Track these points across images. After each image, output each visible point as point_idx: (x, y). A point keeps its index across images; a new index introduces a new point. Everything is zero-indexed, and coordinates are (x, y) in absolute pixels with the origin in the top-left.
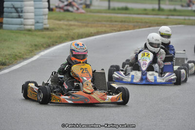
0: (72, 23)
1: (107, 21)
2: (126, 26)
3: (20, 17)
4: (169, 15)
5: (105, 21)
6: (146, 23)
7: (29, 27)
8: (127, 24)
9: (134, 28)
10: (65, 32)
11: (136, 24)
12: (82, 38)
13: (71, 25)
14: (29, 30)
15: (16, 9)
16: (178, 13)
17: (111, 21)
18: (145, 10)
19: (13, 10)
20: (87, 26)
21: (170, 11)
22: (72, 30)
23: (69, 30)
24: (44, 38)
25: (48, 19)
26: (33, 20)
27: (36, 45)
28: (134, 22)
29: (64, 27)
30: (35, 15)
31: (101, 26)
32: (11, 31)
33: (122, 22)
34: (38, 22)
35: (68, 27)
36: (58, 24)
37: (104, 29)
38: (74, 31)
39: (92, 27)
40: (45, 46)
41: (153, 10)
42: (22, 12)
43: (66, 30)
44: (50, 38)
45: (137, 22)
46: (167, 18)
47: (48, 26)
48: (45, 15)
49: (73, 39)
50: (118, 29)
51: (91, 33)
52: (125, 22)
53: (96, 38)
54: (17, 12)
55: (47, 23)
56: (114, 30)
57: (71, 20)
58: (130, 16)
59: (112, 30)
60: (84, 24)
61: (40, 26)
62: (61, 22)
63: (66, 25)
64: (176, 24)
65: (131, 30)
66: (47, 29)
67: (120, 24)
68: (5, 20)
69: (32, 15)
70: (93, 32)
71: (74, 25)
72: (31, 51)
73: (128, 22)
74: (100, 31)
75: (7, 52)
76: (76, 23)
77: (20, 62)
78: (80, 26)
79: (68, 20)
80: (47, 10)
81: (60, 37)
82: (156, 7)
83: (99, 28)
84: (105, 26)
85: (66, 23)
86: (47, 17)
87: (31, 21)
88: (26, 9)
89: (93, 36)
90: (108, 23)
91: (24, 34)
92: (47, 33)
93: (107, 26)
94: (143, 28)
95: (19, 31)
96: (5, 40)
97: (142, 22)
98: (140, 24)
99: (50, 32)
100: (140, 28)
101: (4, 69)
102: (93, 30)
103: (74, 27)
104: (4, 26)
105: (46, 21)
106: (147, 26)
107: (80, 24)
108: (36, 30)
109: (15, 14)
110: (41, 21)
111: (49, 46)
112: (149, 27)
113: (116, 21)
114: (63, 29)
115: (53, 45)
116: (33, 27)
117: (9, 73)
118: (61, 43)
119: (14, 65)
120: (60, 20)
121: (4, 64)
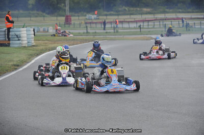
0: (46, 42)
3: (19, 40)
5: (63, 40)
7: (24, 45)
8: (75, 41)
9: (81, 43)
10: (44, 47)
13: (46, 43)
14: (25, 47)
15: (17, 36)
18: (79, 33)
19: (15, 36)
20: (55, 43)
21: (93, 33)
24: (33, 50)
26: (26, 41)
27: (31, 55)
29: (43, 44)
32: (16, 48)
33: (73, 40)
41: (84, 33)
42: (20, 37)
44: (37, 50)
46: (94, 37)
47: (34, 44)
49: (49, 50)
50: (72, 44)
54: (18, 37)
61: (30, 44)
66: (34, 46)
68: (11, 42)
69: (26, 39)
72: (30, 58)
75: (18, 59)
78: (51, 43)
79: (43, 40)
80: (33, 35)
81: (42, 50)
82: (86, 31)
85: (43, 42)
86: (33, 39)
88: (22, 35)
91: (23, 49)
92: (35, 48)
95: (20, 48)
96: (14, 53)
98: (83, 41)
101: (19, 68)
103: (48, 44)
104: (11, 45)
105: (33, 42)
108: (28, 47)
109: (17, 39)
110: (30, 42)
111: (38, 55)
113: (70, 40)
115: (40, 54)
116: (26, 45)
117: (23, 70)
118: (44, 53)
119: (23, 66)
120: (39, 41)
121: (18, 66)
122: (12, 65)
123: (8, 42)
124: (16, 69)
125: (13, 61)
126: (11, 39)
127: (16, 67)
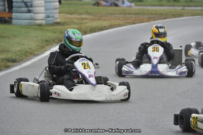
0: (84, 16)
1: (121, 14)
2: (141, 18)
3: (29, 11)
4: (184, 6)
5: (118, 14)
6: (162, 14)
7: (39, 22)
8: (141, 16)
9: (149, 20)
11: (151, 16)
12: (95, 32)
13: (83, 19)
14: (40, 25)
15: (26, 3)
16: (195, 4)
17: (125, 14)
19: (23, 4)
20: (99, 19)
21: (187, 1)
22: (84, 23)
23: (81, 23)
24: (55, 33)
25: (59, 13)
26: (44, 15)
27: (47, 41)
28: (148, 14)
29: (76, 21)
30: (46, 10)
31: (114, 20)
32: (21, 26)
33: (136, 14)
34: (48, 17)
35: (80, 21)
36: (69, 18)
37: (117, 22)
38: (86, 25)
39: (105, 20)
40: (56, 41)
41: (169, 1)
42: (32, 6)
43: (78, 24)
44: (61, 32)
45: (152, 14)
46: (183, 9)
47: (59, 20)
48: (56, 9)
49: (85, 33)
50: (133, 22)
51: (105, 26)
52: (139, 14)
53: (109, 32)
54: (27, 6)
55: (58, 17)
56: (129, 23)
57: (83, 14)
58: (145, 7)
59: (126, 23)
60: (97, 18)
61: (51, 20)
62: (73, 16)
63: (78, 19)
64: (192, 16)
65: (146, 22)
66: (58, 24)
67: (134, 16)
68: (14, 15)
69: (42, 9)
70: (106, 25)
71: (86, 19)
72: (43, 47)
73: (143, 14)
74: (113, 24)
75: (17, 49)
76: (88, 17)
77: (31, 59)
78: (92, 20)
79: (80, 14)
80: (58, 3)
83: (113, 21)
84: (119, 19)
85: (78, 16)
86: (58, 11)
87: (42, 16)
88: (36, 3)
89: (106, 29)
90: (123, 16)
91: (34, 29)
92: (58, 27)
93: (121, 18)
94: (158, 20)
95: (30, 26)
96: (15, 36)
97: (156, 14)
98: (154, 16)
99: (62, 27)
100: (155, 20)
101: (14, 66)
102: (106, 23)
103: (87, 21)
104: (13, 21)
105: (57, 15)
106: (163, 18)
107: (92, 17)
108: (46, 25)
109: (25, 9)
110: (51, 15)
111: (60, 41)
112: (165, 19)
113: (130, 14)
114: (75, 23)
116: (44, 22)
117: (21, 69)
119: (25, 62)
120: (72, 14)
121: (14, 61)
122: (3, 60)
123: (9, 15)
124: (8, 67)
125: (8, 51)
126: (14, 9)
127: (10, 64)
